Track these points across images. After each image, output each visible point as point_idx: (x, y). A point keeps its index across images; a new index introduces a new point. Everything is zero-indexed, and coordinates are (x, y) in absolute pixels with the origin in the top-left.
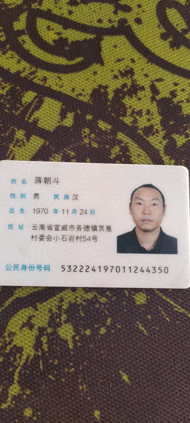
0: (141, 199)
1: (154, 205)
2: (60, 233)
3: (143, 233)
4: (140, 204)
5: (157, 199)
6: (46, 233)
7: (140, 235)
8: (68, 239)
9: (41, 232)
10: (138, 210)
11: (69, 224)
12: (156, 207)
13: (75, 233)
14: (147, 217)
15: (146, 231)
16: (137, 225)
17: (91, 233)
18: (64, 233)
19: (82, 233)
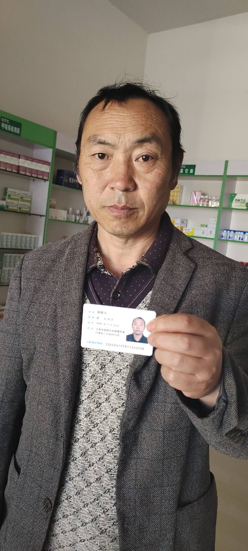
0: (136, 322)
1: (141, 325)
2: (106, 332)
3: (136, 335)
4: (136, 324)
5: (142, 323)
6: (101, 331)
7: (135, 336)
8: (109, 334)
9: (99, 331)
10: (135, 327)
11: (109, 329)
12: (142, 326)
13: (112, 333)
14: (138, 329)
15: (137, 334)
16: (134, 332)
17: (117, 333)
18: (107, 332)
19: (114, 333)
